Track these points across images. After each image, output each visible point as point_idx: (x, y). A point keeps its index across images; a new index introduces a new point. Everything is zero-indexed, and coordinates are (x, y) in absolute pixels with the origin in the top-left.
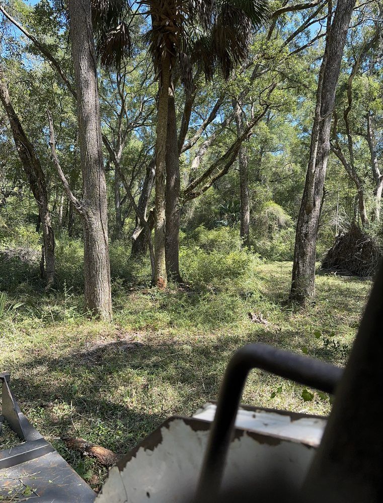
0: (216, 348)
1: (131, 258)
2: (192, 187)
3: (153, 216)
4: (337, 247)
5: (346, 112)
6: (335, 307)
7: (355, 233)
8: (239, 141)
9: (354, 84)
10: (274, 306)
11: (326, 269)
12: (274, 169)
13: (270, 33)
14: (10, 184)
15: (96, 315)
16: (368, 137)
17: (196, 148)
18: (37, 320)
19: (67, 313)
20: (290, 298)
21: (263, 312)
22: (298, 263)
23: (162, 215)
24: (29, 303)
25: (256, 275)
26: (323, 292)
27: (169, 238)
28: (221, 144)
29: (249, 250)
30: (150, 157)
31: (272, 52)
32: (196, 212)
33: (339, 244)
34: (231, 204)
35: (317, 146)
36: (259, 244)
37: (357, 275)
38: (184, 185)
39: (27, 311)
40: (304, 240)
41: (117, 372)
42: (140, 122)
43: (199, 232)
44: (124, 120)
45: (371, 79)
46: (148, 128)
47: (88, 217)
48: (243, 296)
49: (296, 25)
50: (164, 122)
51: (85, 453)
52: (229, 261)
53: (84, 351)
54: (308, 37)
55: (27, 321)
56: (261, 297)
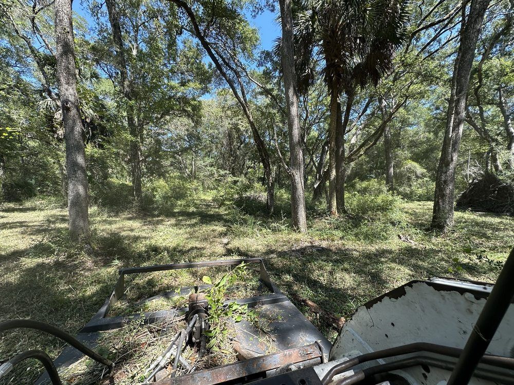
0: (375, 255)
1: (313, 199)
2: (352, 155)
3: (328, 174)
4: (471, 191)
5: (476, 90)
6: (473, 235)
7: (489, 180)
8: (385, 123)
9: (484, 67)
10: (418, 231)
11: (461, 206)
12: (410, 139)
13: (407, 49)
14: (250, 162)
15: (298, 230)
16: (500, 105)
17: (353, 131)
18: (269, 230)
19: (283, 227)
20: (431, 226)
21: (409, 235)
22: (438, 202)
23: (334, 173)
24: (264, 222)
25: (402, 210)
26: (462, 223)
27: (338, 187)
28: (371, 127)
29: (393, 193)
30: (323, 140)
31: (409, 61)
32: (352, 170)
33: (472, 189)
34: (377, 164)
35: (453, 118)
36: (401, 189)
37: (492, 211)
38: (346, 154)
39: (263, 226)
40: (444, 186)
41: (314, 262)
42: (317, 121)
43: (355, 183)
44: (308, 121)
45: (502, 59)
46: (321, 124)
47: (294, 176)
48: (393, 224)
49: (429, 37)
50: (335, 118)
51: (302, 303)
52: (379, 200)
53: (293, 249)
54: (439, 43)
55: (264, 231)
56: (407, 225)
